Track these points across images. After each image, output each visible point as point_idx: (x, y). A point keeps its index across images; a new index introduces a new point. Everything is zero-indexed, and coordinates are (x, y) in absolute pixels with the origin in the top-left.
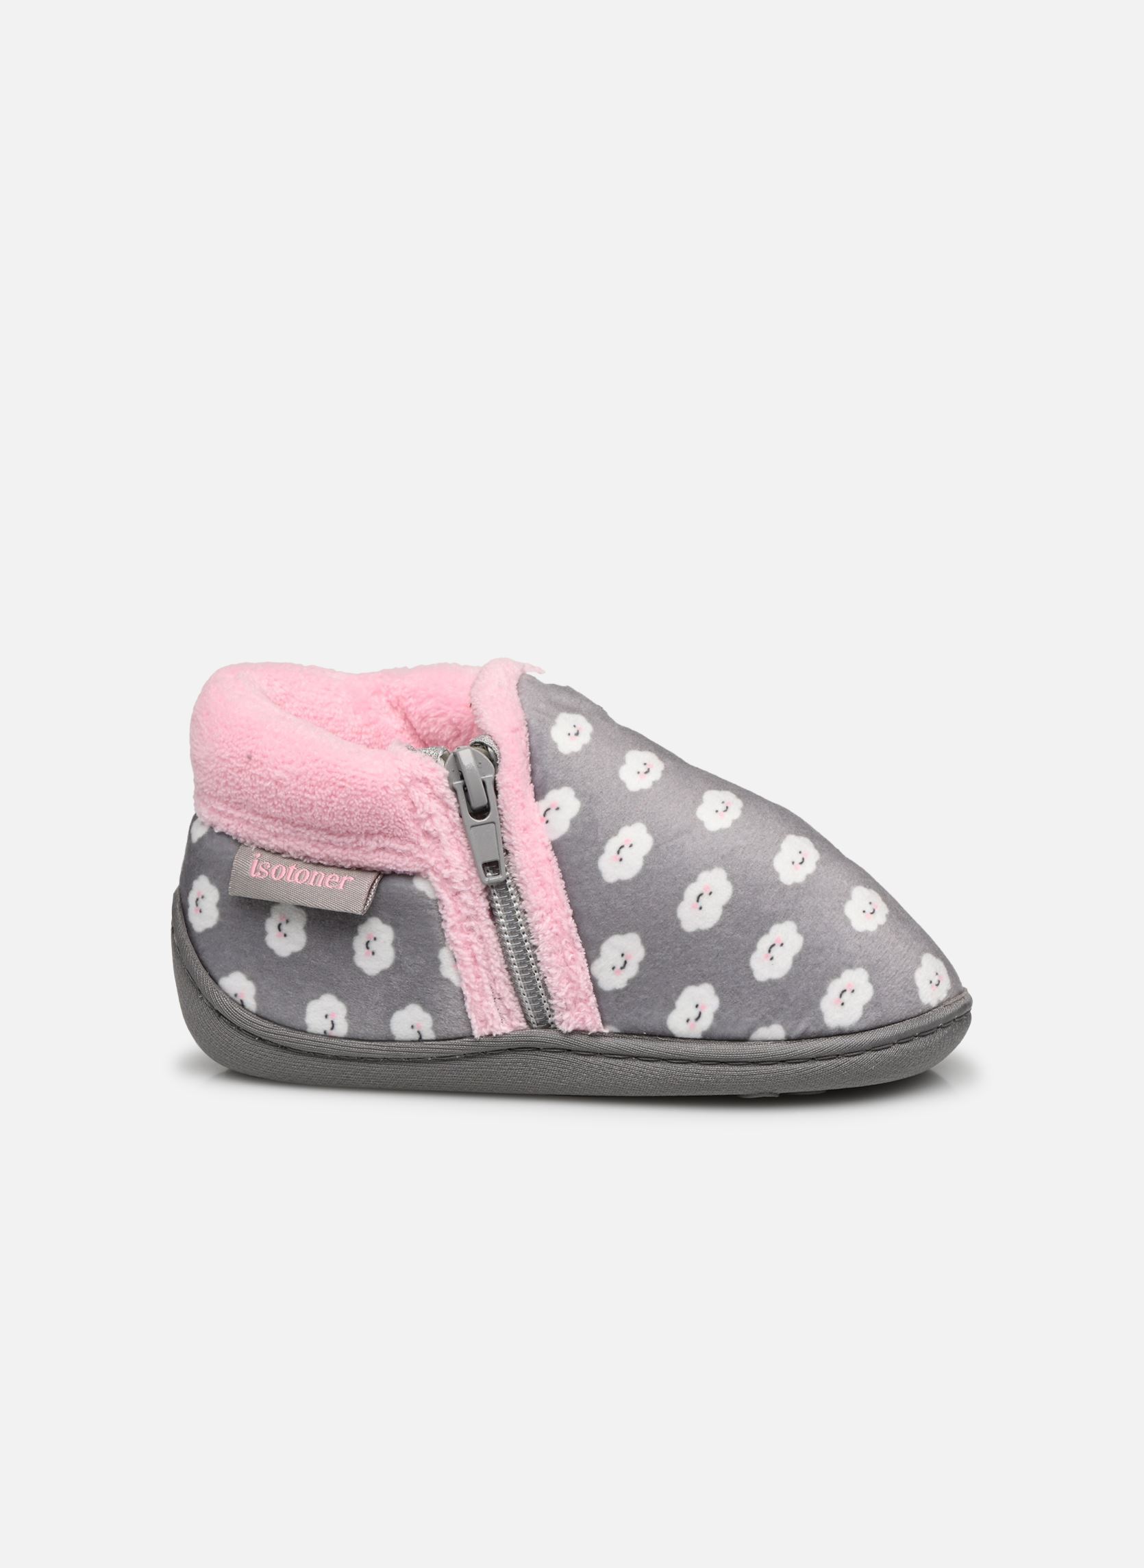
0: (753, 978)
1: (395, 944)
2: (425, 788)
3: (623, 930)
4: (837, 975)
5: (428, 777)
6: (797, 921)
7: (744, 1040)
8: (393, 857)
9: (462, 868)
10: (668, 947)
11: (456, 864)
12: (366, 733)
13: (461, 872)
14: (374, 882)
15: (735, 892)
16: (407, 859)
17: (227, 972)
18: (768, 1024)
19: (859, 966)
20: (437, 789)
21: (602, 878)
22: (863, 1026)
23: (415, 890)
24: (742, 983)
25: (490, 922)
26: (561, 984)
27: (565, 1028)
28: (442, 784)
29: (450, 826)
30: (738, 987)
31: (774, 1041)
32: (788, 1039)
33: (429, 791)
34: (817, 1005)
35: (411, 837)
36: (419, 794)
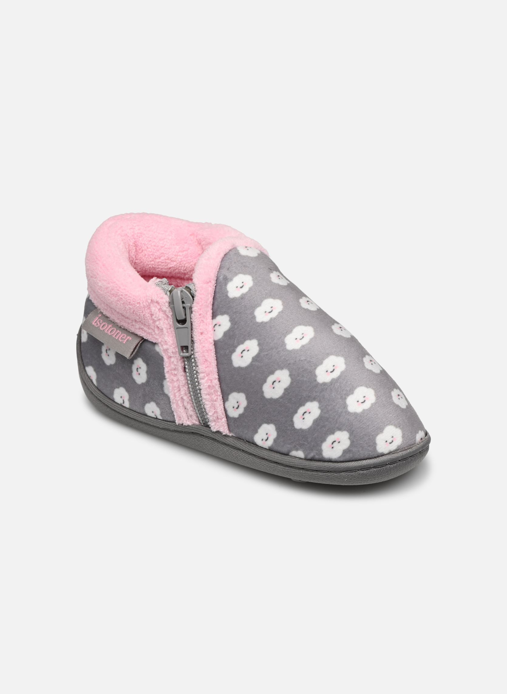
0: (294, 426)
1: (147, 372)
2: (157, 306)
3: (239, 391)
4: (333, 433)
5: (159, 301)
6: (320, 402)
7: (287, 455)
8: (146, 334)
9: (173, 346)
10: (257, 403)
11: (169, 344)
12: (180, 256)
13: (171, 347)
14: (139, 343)
15: (292, 383)
16: (151, 336)
17: (88, 365)
18: (297, 450)
19: (345, 430)
20: (163, 307)
21: (232, 364)
22: (342, 459)
23: (155, 350)
24: (289, 428)
25: (183, 373)
26: (211, 409)
27: (214, 429)
28: (165, 306)
29: (169, 325)
30: (286, 429)
31: (300, 458)
32: (306, 459)
33: (159, 307)
34: (321, 446)
35: (151, 327)
36: (154, 309)
